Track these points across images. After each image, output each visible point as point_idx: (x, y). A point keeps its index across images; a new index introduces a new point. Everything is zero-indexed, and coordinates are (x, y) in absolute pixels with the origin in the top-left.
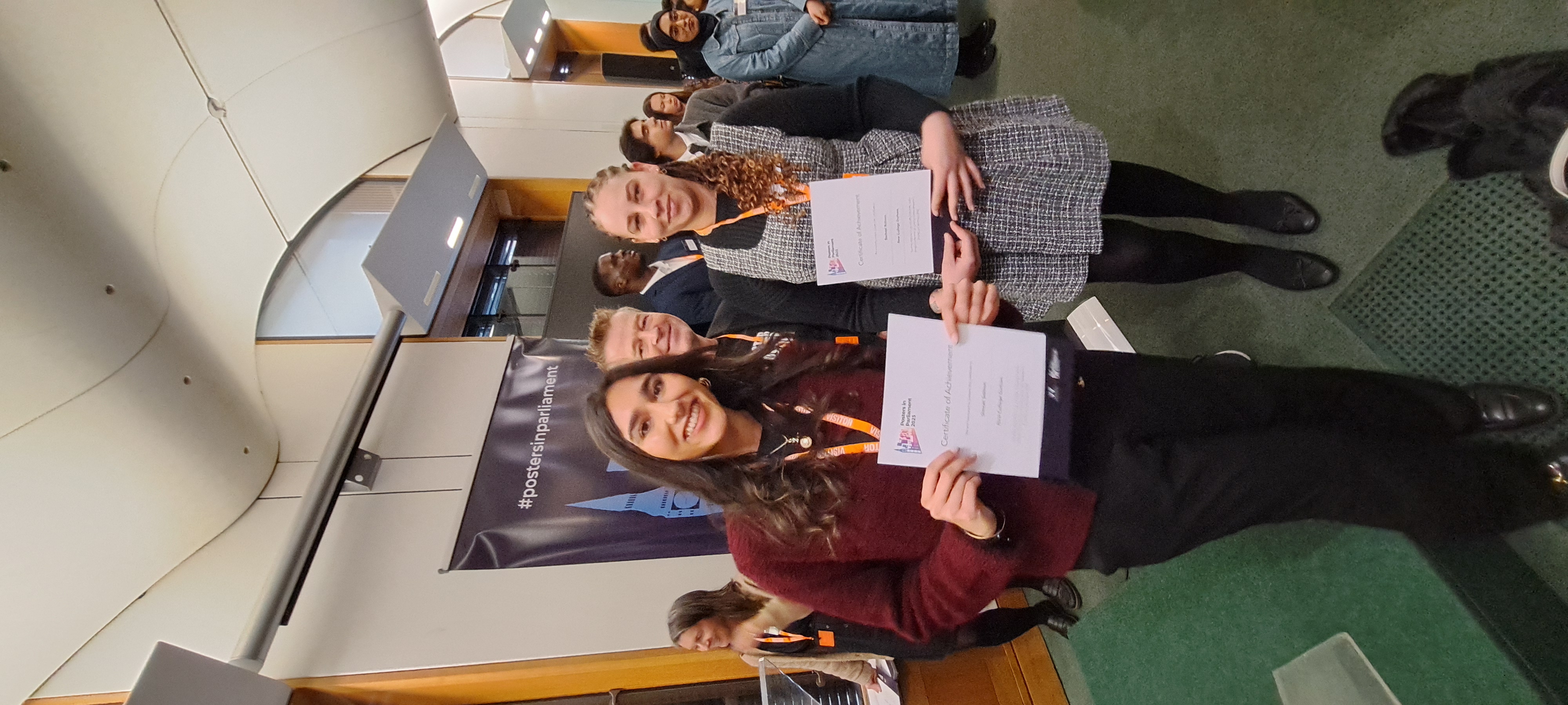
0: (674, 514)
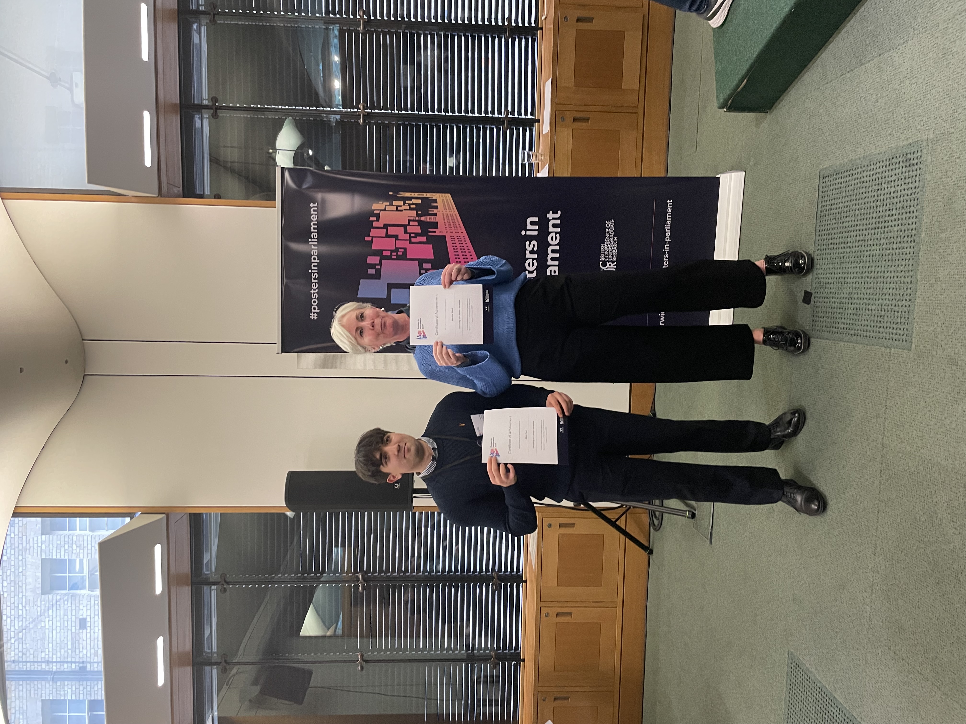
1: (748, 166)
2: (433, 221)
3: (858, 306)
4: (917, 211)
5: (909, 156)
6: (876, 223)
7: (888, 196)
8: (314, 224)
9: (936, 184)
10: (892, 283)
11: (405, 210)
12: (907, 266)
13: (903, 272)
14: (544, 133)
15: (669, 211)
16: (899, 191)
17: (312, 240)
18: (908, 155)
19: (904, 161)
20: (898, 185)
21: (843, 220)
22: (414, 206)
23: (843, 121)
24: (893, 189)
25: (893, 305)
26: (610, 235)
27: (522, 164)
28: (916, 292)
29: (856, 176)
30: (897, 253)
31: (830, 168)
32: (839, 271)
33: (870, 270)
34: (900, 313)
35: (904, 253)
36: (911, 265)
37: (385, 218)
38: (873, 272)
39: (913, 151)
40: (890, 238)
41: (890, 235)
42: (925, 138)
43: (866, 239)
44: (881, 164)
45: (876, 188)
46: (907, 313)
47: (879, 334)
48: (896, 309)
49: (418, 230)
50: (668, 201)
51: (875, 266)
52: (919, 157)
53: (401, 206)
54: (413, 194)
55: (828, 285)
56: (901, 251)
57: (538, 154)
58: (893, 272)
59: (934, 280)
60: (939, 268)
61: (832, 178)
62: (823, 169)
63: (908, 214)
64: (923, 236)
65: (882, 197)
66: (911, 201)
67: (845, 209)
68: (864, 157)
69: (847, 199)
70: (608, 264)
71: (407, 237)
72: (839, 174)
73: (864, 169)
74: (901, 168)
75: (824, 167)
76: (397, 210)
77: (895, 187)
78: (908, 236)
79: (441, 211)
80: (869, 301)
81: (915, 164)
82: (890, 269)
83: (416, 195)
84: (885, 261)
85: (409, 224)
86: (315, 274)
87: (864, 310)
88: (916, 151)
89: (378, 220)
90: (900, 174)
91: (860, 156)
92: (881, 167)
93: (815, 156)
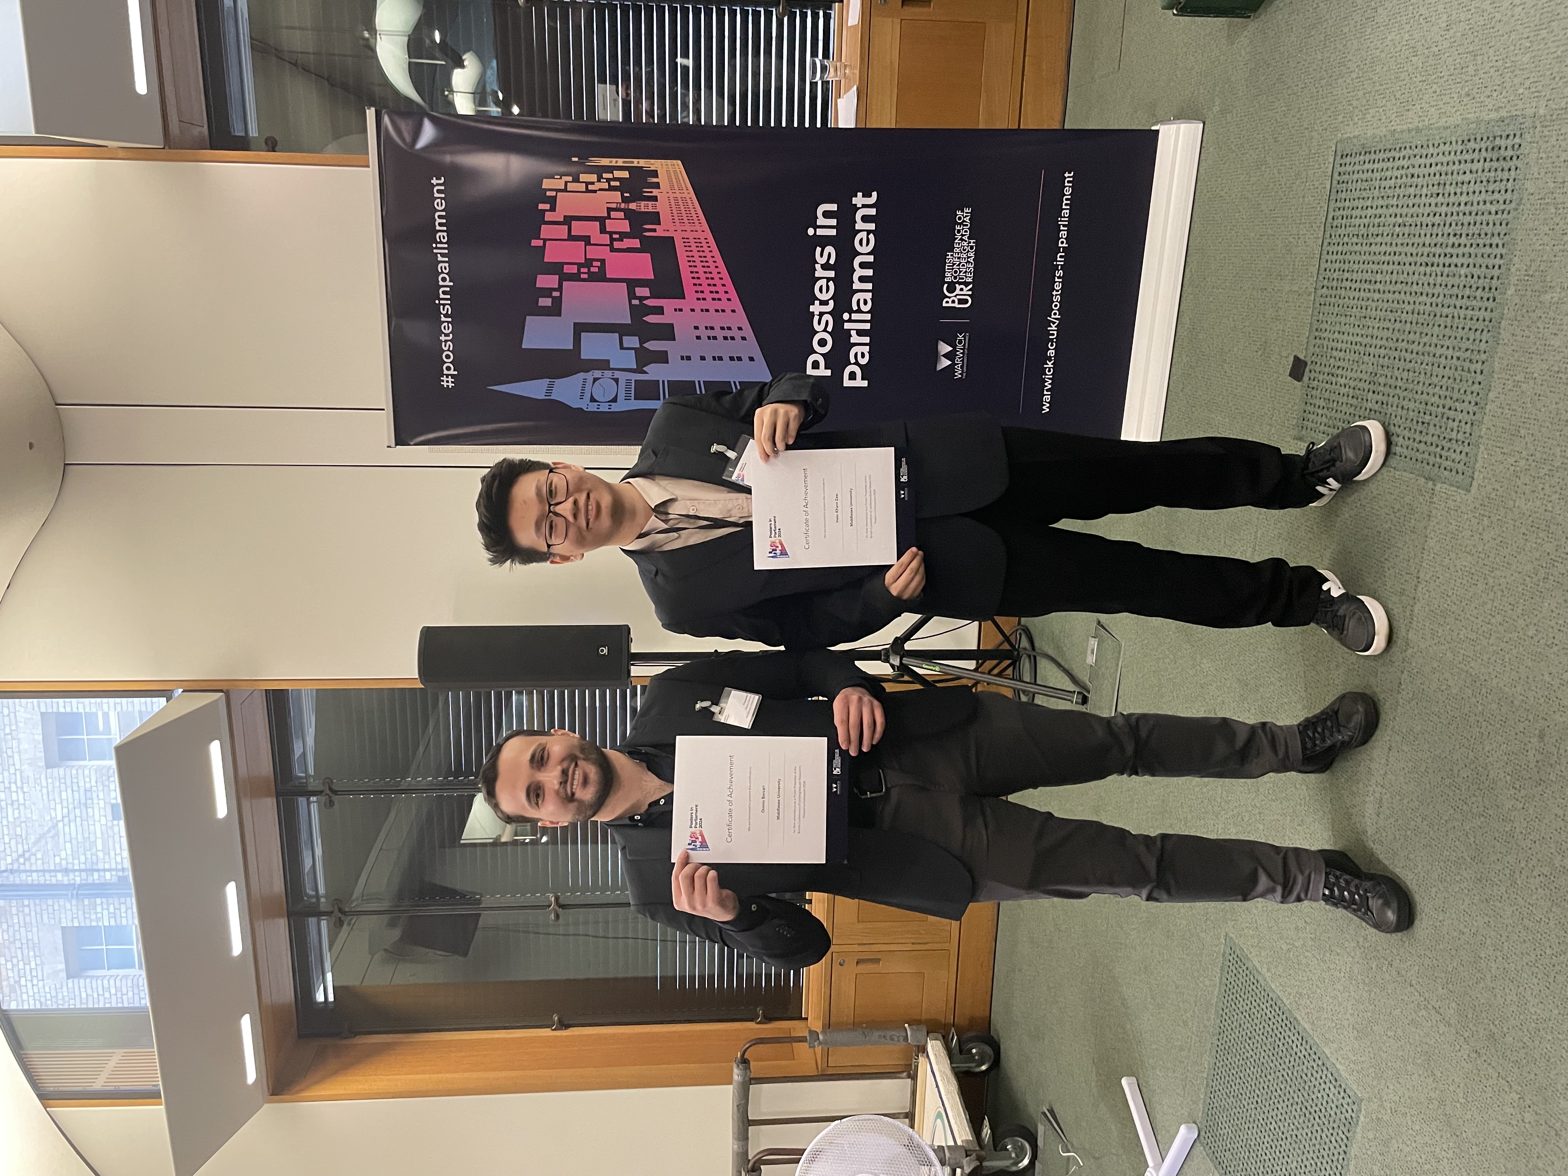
0: (593, 407)
1: (1210, 113)
2: (651, 210)
3: (1385, 399)
4: (1503, 245)
5: (1498, 142)
6: (1428, 255)
7: (1455, 209)
8: (439, 217)
9: (1542, 201)
10: (1447, 368)
11: (600, 190)
12: (1477, 342)
13: (1469, 352)
14: (849, 25)
15: (1068, 191)
16: (1475, 204)
17: (439, 245)
18: (1498, 139)
19: (1489, 149)
20: (1474, 192)
21: (1372, 240)
22: (617, 184)
23: (1383, 55)
24: (1464, 199)
25: (1447, 407)
26: (963, 235)
27: (811, 83)
28: (1489, 390)
29: (1402, 163)
30: (1462, 316)
31: (1355, 140)
32: (1357, 330)
33: (1412, 337)
34: (1456, 423)
35: (1475, 318)
36: (1484, 341)
37: (567, 205)
38: (1416, 343)
39: (1507, 133)
40: (1453, 286)
41: (1451, 281)
42: (1530, 112)
43: (1410, 281)
44: (1447, 148)
45: (1435, 190)
46: (1469, 424)
47: (1417, 454)
48: (1451, 414)
49: (625, 227)
50: (1067, 175)
51: (1421, 333)
52: (1516, 146)
53: (593, 183)
54: (614, 160)
55: (1335, 353)
56: (1470, 313)
57: (838, 64)
58: (1451, 349)
59: (1523, 375)
60: (1533, 356)
61: (1357, 160)
62: (1341, 141)
63: (1487, 247)
64: (1509, 292)
65: (1444, 209)
66: (1494, 224)
67: (1377, 221)
68: (1418, 130)
69: (1381, 202)
70: (958, 287)
71: (606, 239)
72: (1370, 153)
73: (1416, 151)
74: (1482, 160)
75: (1345, 136)
76: (588, 191)
77: (1468, 194)
78: (1484, 288)
79: (665, 193)
80: (1406, 393)
81: (1508, 158)
82: (1447, 343)
83: (620, 162)
84: (1439, 326)
85: (609, 217)
86: (447, 307)
87: (1395, 406)
88: (1512, 134)
89: (553, 209)
90: (1480, 171)
91: (1411, 126)
92: (1447, 153)
93: (1329, 114)
